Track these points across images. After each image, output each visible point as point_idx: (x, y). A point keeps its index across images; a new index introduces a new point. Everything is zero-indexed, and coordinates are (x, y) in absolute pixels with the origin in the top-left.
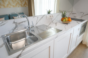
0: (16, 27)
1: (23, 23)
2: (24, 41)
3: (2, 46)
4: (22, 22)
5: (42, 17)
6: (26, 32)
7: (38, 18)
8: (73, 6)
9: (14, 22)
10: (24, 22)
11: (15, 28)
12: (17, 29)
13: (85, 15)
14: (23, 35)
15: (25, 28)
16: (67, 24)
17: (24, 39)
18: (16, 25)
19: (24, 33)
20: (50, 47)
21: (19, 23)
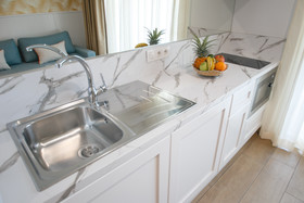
0: (51, 92)
1: (73, 80)
2: (78, 136)
3: (15, 161)
4: (69, 77)
6: (84, 108)
7: (119, 59)
8: (233, 13)
9: (44, 79)
10: (76, 75)
11: (47, 98)
12: (54, 101)
13: (272, 46)
14: (75, 119)
15: (79, 94)
16: (213, 77)
17: (78, 130)
18: (50, 87)
19: (77, 111)
20: (158, 156)
21: (61, 81)
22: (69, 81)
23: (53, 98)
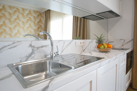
0: (32, 53)
1: (44, 48)
4: (42, 47)
5: (70, 43)
7: (64, 43)
9: (31, 45)
10: (45, 46)
11: (30, 55)
12: (33, 57)
15: (46, 56)
18: (33, 50)
21: (38, 48)
22: (42, 48)
23: (33, 56)
